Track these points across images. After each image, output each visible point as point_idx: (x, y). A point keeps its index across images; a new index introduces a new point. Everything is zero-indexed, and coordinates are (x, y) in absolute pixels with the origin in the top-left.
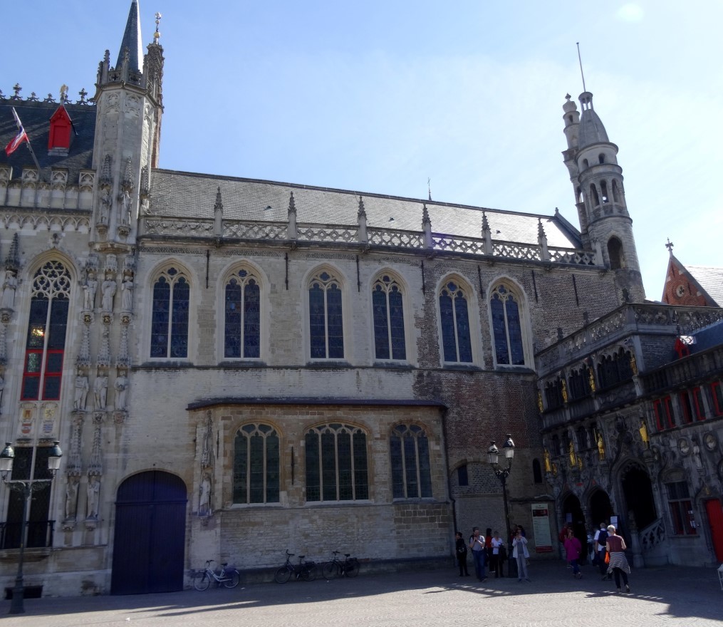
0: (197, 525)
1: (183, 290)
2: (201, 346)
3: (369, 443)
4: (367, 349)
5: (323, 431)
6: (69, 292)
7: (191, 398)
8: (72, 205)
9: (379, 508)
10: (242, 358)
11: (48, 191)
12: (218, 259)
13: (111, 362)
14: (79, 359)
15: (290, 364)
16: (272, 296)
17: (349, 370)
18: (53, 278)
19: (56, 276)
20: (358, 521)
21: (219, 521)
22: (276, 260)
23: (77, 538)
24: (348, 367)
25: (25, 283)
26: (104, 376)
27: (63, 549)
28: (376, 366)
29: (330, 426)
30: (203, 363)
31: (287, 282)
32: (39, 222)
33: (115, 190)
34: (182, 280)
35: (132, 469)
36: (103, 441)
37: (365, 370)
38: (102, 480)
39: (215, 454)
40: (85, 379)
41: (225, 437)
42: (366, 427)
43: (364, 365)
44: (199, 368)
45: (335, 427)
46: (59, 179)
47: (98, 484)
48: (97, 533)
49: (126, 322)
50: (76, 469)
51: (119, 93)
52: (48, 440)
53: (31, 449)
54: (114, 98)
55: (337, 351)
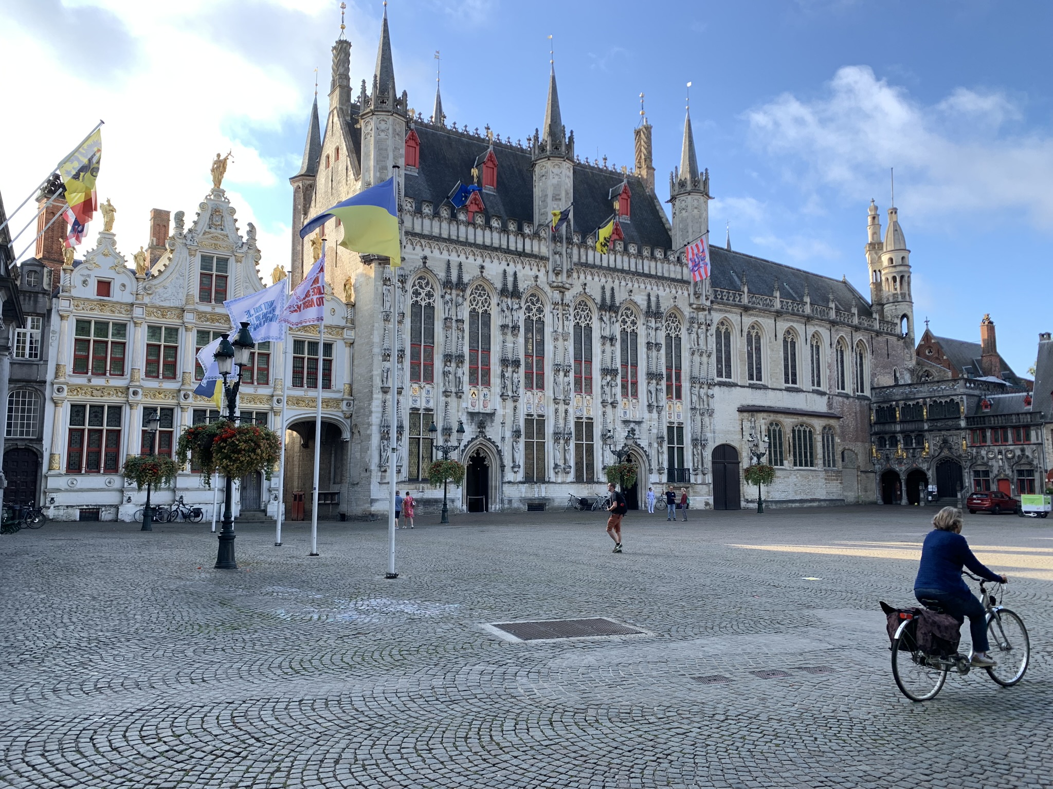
1: (728, 335)
2: (741, 373)
3: (814, 436)
4: (809, 381)
5: (797, 428)
6: (681, 334)
7: (738, 405)
8: (679, 277)
9: (818, 472)
10: (755, 382)
11: (667, 265)
12: (746, 318)
13: (706, 380)
14: (692, 377)
15: (778, 387)
16: (770, 344)
17: (801, 392)
18: (673, 324)
20: (811, 478)
22: (772, 322)
23: (699, 479)
25: (663, 327)
26: (704, 388)
27: (694, 484)
28: (814, 392)
29: (800, 426)
30: (743, 384)
31: (775, 336)
32: (666, 287)
34: (727, 329)
35: (717, 444)
36: (704, 426)
37: (805, 393)
38: (707, 448)
40: (696, 389)
41: (765, 429)
42: (812, 428)
43: (808, 390)
44: (741, 386)
45: (802, 426)
48: (707, 477)
49: (709, 356)
52: (680, 423)
53: (674, 427)
55: (794, 382)
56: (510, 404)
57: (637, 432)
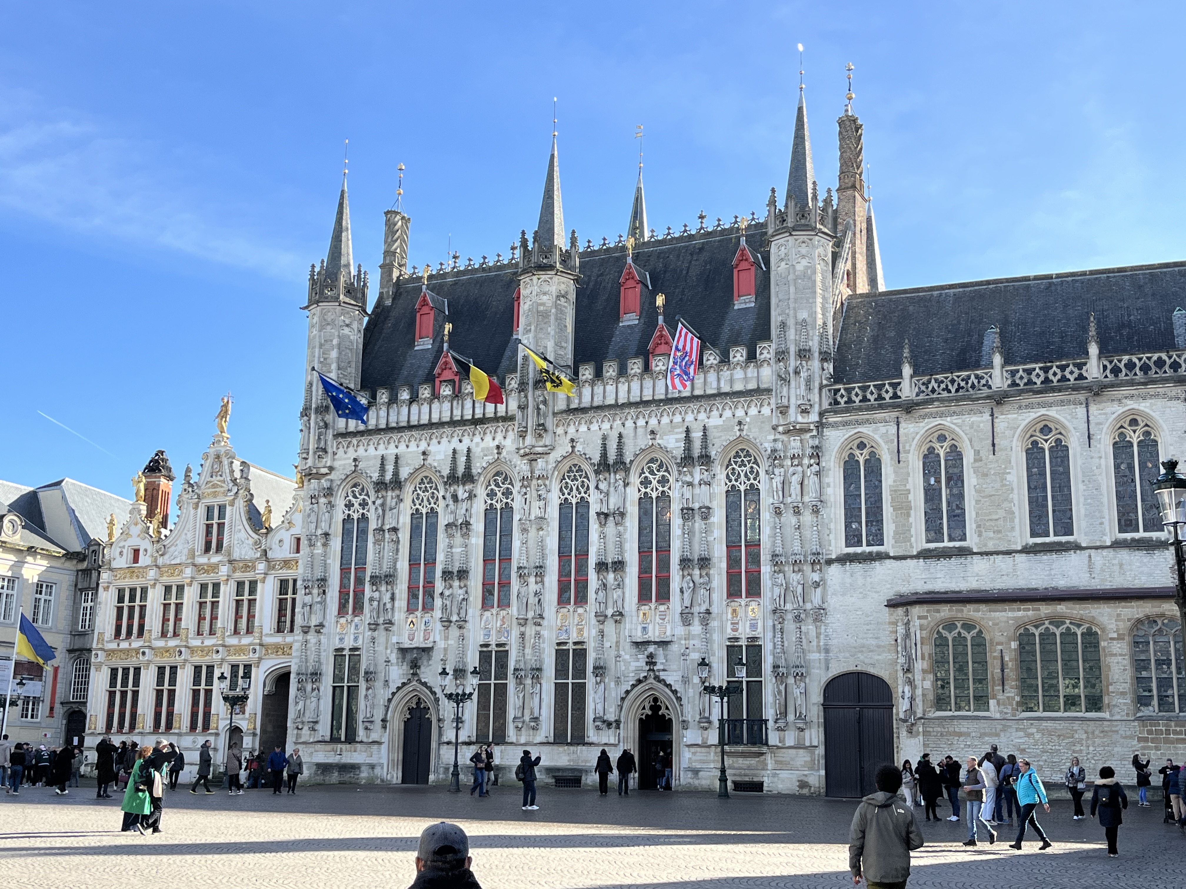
0: (904, 733)
1: (874, 466)
2: (896, 533)
3: (1103, 644)
4: (1101, 524)
5: (1042, 629)
6: (759, 482)
7: (889, 592)
8: (752, 386)
9: (1115, 723)
10: (946, 544)
11: (729, 372)
12: (910, 426)
13: (805, 556)
14: (775, 555)
15: (1002, 548)
16: (977, 464)
17: (1078, 552)
18: (743, 468)
19: (745, 466)
20: (1088, 737)
21: (921, 729)
22: (979, 419)
23: (790, 738)
24: (1077, 547)
25: (718, 477)
26: (799, 571)
27: (778, 748)
28: (1120, 544)
29: (1050, 623)
30: (901, 553)
31: (994, 445)
32: (724, 409)
33: (793, 362)
34: (872, 454)
35: (836, 670)
36: (804, 640)
37: (1099, 551)
38: (807, 680)
39: (914, 657)
40: (781, 575)
41: (922, 638)
42: (1097, 625)
43: (1098, 544)
44: (895, 558)
45: (1056, 624)
46: (739, 357)
47: (803, 685)
48: (807, 733)
49: (816, 511)
50: (781, 669)
51: (788, 241)
52: (754, 639)
53: (741, 646)
54: (783, 248)
55: (1067, 530)
56: (454, 632)
57: (660, 660)
